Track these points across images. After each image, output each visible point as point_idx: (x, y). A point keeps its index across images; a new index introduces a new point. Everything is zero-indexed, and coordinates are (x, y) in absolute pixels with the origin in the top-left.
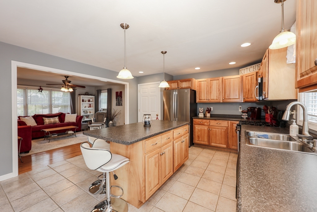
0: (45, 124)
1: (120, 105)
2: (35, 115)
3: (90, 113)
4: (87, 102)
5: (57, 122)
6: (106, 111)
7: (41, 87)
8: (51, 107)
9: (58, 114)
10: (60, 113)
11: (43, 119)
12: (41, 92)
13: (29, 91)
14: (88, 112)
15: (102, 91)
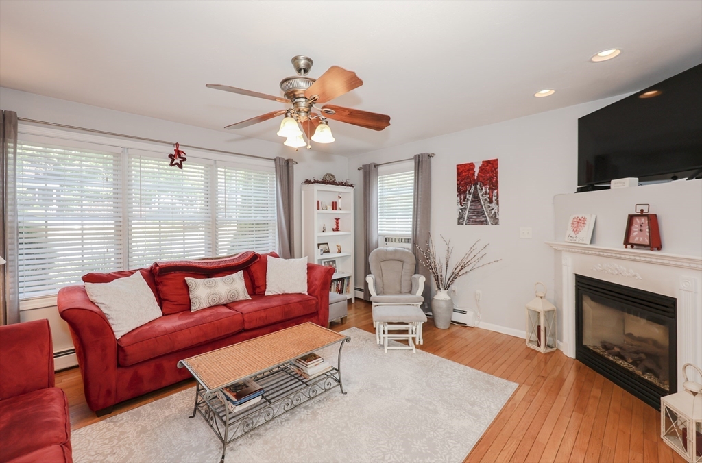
0: (194, 308)
1: (484, 222)
2: (156, 264)
3: (340, 252)
4: (330, 210)
5: (241, 298)
6: (410, 246)
7: (177, 145)
8: (213, 227)
9: (242, 260)
10: (245, 254)
11: (185, 282)
12: (181, 167)
13: (136, 162)
14: (333, 248)
15: (380, 169)
